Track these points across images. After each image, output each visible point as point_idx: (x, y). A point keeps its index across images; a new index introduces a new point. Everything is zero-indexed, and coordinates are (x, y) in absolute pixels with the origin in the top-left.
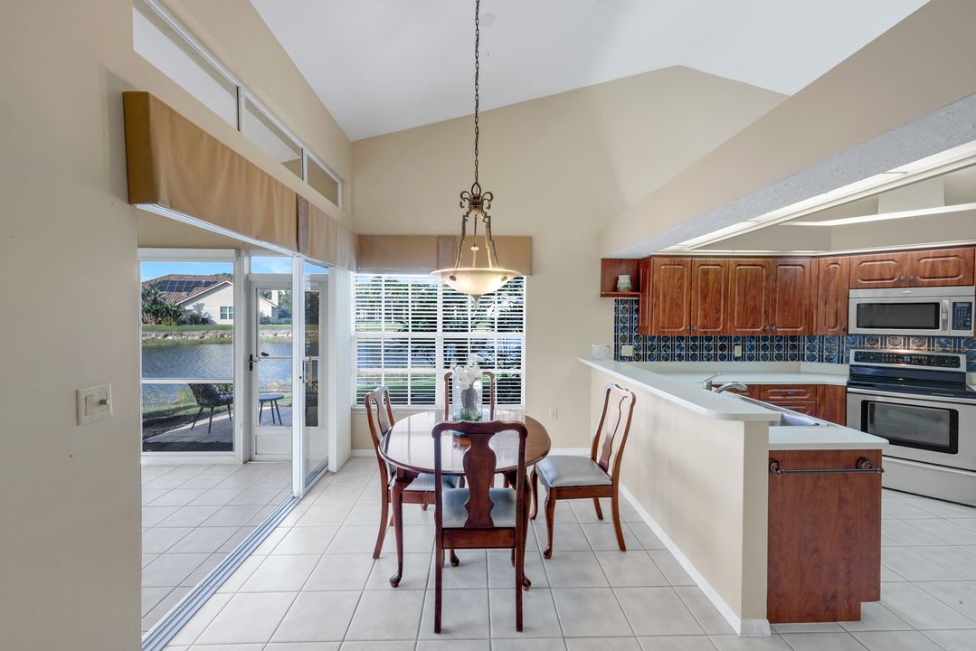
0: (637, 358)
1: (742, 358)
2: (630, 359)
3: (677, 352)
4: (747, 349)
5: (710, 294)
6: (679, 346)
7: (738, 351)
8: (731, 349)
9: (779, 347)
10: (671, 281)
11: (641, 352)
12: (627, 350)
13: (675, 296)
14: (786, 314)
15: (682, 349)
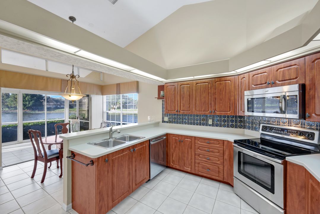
0: (169, 122)
1: (213, 125)
2: (167, 122)
3: (184, 121)
4: (215, 121)
5: (185, 97)
6: (185, 118)
7: (210, 122)
8: (207, 121)
9: (232, 121)
10: (171, 93)
11: (171, 120)
12: (166, 119)
13: (172, 98)
14: (221, 105)
15: (186, 119)
